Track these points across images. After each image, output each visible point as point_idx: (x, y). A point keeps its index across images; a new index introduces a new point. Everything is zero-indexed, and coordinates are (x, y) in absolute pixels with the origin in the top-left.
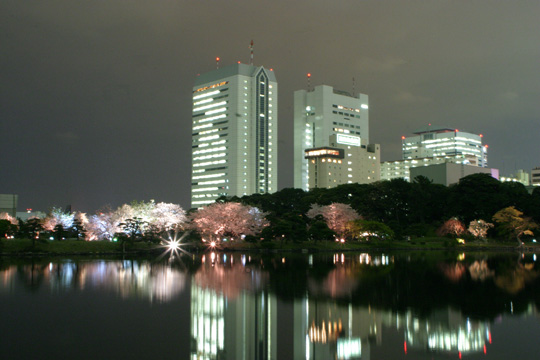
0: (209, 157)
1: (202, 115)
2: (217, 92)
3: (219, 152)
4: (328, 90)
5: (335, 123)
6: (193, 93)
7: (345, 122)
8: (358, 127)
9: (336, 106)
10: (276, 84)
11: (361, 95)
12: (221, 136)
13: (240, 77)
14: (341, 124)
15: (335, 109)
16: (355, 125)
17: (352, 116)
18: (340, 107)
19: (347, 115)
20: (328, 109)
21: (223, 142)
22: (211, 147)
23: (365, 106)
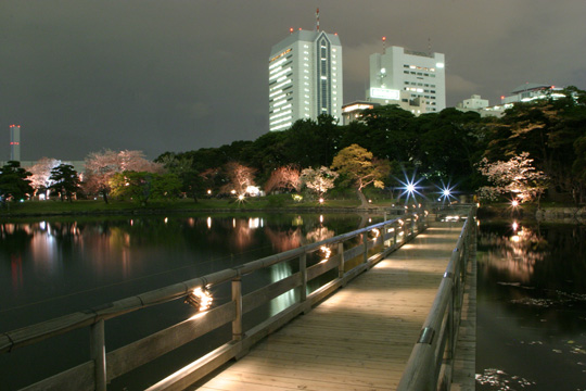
0: (281, 121)
1: (275, 82)
2: (285, 60)
3: (287, 116)
4: (398, 51)
5: (407, 83)
6: (269, 63)
7: (419, 81)
8: (433, 86)
9: (408, 66)
10: (340, 48)
11: (436, 54)
12: (289, 100)
13: (300, 42)
14: (414, 84)
15: (406, 69)
16: (430, 83)
17: (427, 75)
18: (412, 67)
19: (420, 74)
20: (398, 69)
21: (290, 106)
22: (282, 111)
23: (441, 65)
